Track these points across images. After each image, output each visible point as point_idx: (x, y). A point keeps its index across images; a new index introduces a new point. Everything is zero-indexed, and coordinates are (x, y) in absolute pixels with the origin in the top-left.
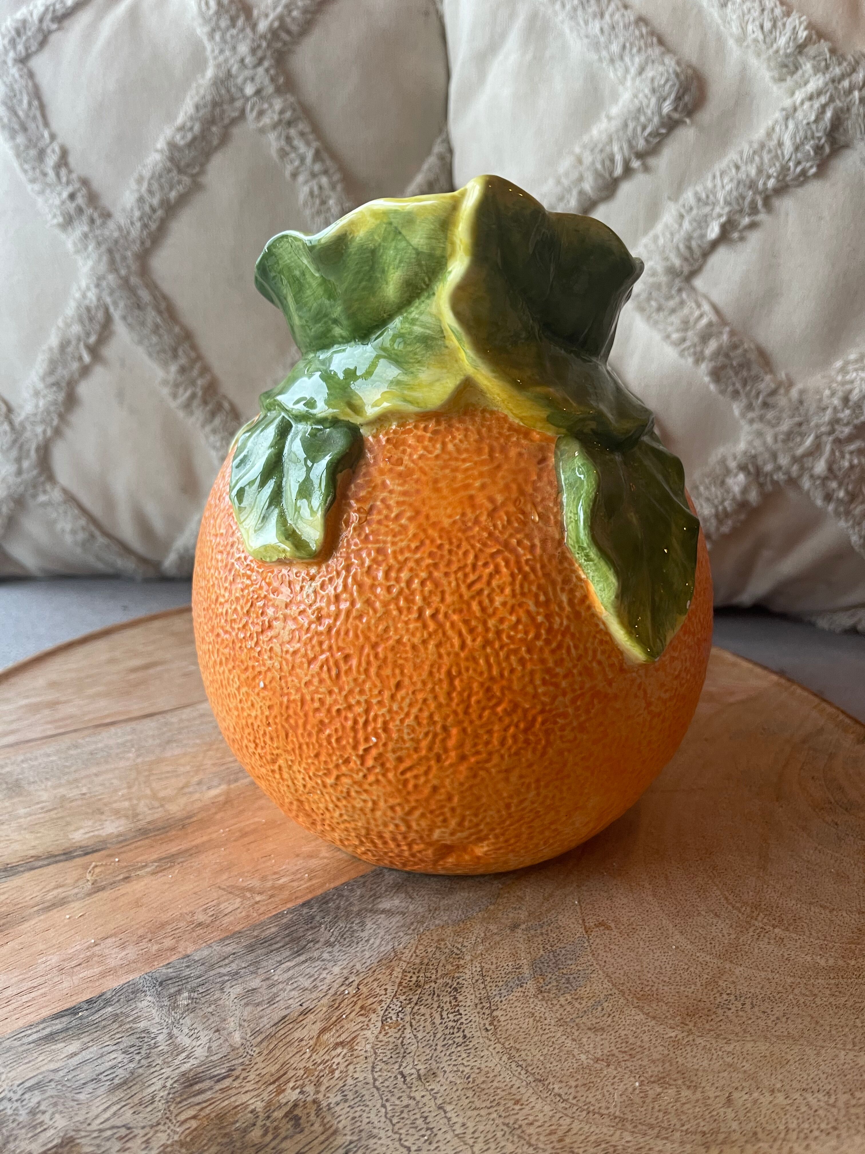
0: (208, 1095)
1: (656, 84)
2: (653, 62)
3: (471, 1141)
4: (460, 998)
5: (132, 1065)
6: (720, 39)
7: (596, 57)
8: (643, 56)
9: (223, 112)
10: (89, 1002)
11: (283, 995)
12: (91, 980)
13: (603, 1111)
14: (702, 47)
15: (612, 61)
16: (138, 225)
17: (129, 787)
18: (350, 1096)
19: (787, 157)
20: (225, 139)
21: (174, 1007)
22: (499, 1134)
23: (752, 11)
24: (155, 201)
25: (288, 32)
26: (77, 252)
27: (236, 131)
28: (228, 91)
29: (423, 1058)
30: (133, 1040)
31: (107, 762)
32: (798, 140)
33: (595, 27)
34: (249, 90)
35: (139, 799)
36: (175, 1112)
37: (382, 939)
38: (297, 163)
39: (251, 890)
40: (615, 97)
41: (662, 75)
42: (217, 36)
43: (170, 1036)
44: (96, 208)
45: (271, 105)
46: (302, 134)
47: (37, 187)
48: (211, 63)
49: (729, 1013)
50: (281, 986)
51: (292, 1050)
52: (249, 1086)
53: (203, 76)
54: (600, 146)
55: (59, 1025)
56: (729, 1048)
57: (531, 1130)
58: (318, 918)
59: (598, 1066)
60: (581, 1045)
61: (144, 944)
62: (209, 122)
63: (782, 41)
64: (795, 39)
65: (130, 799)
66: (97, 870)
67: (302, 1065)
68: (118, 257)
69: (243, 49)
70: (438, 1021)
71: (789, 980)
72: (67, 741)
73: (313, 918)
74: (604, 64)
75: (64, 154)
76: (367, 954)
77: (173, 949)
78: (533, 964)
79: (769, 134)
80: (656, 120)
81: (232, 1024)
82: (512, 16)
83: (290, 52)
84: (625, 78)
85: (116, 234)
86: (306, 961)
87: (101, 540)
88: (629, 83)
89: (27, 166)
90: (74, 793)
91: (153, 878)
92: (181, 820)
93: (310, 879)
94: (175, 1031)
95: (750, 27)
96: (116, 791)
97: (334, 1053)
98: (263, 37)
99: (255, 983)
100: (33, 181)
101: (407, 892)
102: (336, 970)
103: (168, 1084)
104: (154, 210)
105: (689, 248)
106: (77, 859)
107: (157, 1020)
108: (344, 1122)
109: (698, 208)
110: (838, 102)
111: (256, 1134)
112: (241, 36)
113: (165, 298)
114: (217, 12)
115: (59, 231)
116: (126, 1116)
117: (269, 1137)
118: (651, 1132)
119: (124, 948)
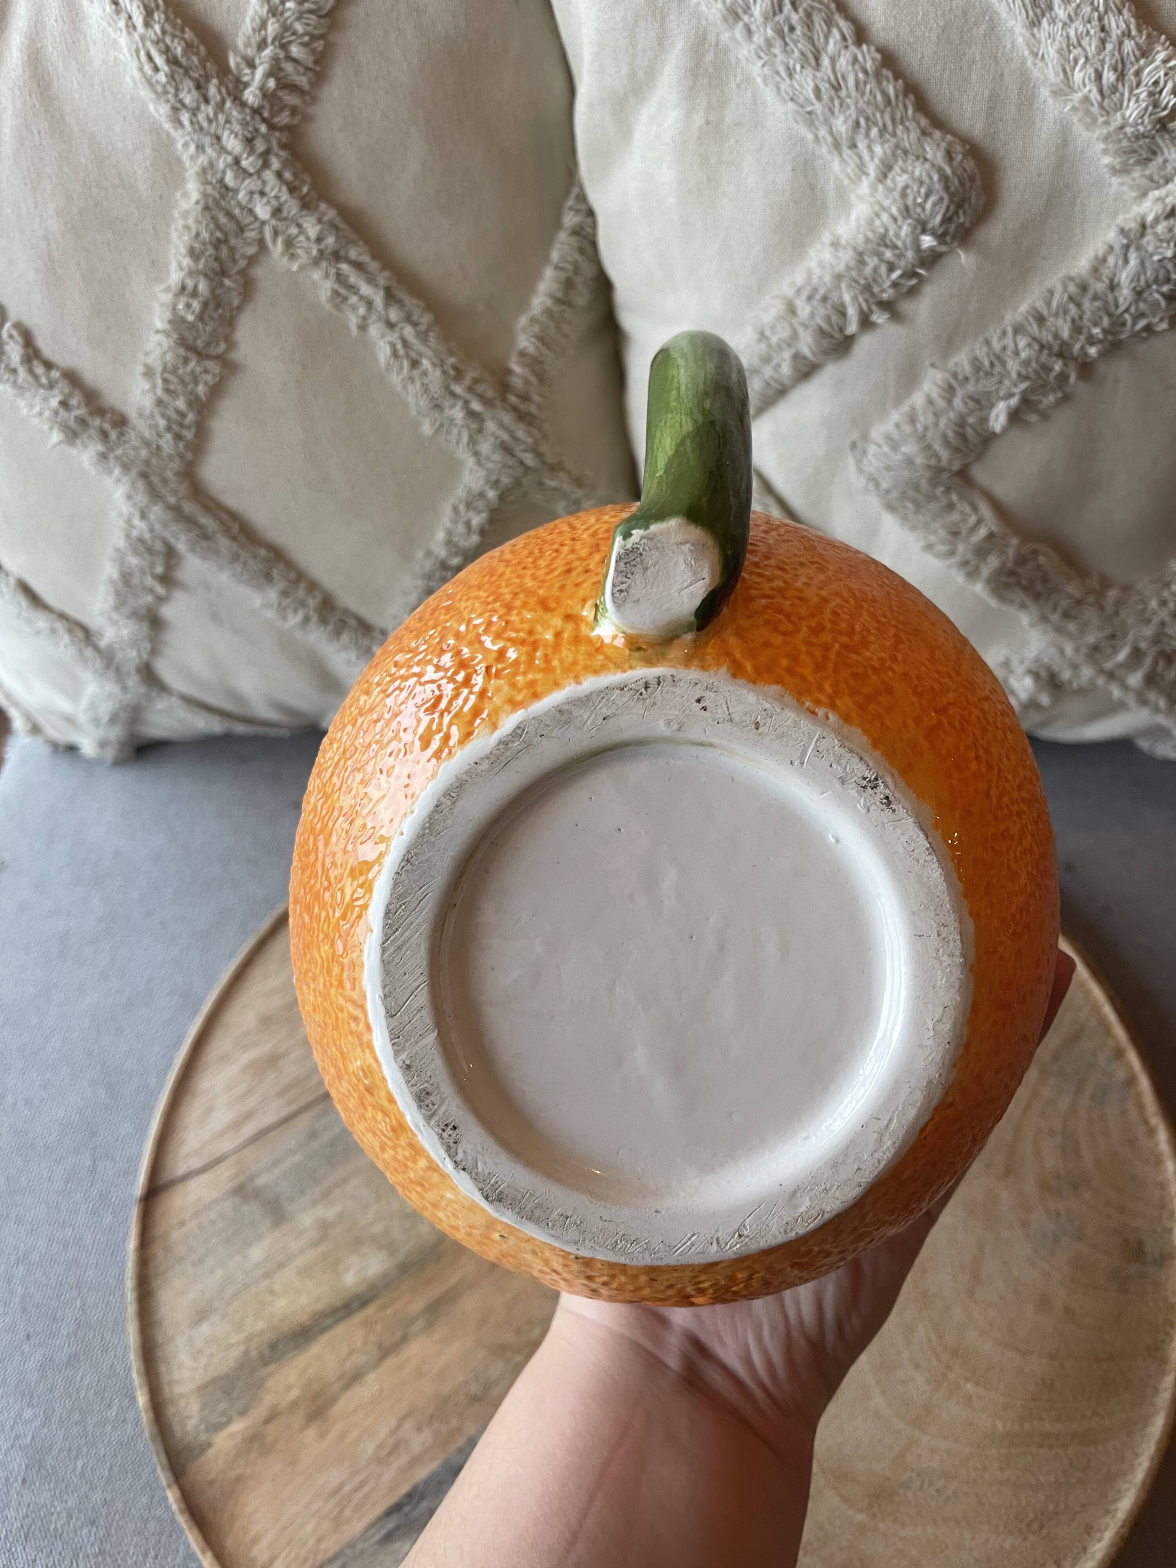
1: (910, 200)
2: (906, 153)
7: (810, 136)
8: (889, 145)
9: (232, 250)
12: (404, 1470)
14: (994, 101)
15: (837, 146)
16: (168, 436)
19: (1122, 308)
20: (248, 288)
23: (1085, 42)
24: (181, 404)
25: (293, 88)
26: (99, 473)
27: (258, 272)
28: (230, 215)
32: (1142, 282)
33: (806, 82)
34: (262, 211)
35: (391, 1218)
38: (362, 311)
39: (510, 1347)
40: (844, 204)
41: (921, 183)
42: (185, 118)
44: (102, 414)
45: (302, 230)
46: (358, 266)
48: (191, 169)
49: (909, 1493)
53: (186, 195)
54: (822, 292)
55: (390, 1524)
61: (435, 1425)
62: (218, 273)
63: (1132, 111)
64: (1155, 106)
65: (382, 1219)
66: (377, 1327)
68: (155, 479)
69: (233, 144)
72: (303, 1123)
74: (825, 151)
75: (27, 338)
77: (459, 1429)
79: (1095, 270)
80: (910, 254)
82: (662, 41)
83: (307, 118)
84: (860, 179)
85: (144, 453)
88: (865, 189)
90: (331, 1214)
95: (1078, 76)
98: (257, 112)
104: (182, 415)
105: (962, 436)
106: (357, 1313)
109: (978, 380)
112: (221, 118)
113: (233, 515)
114: (171, 77)
115: (64, 447)
119: (420, 1431)
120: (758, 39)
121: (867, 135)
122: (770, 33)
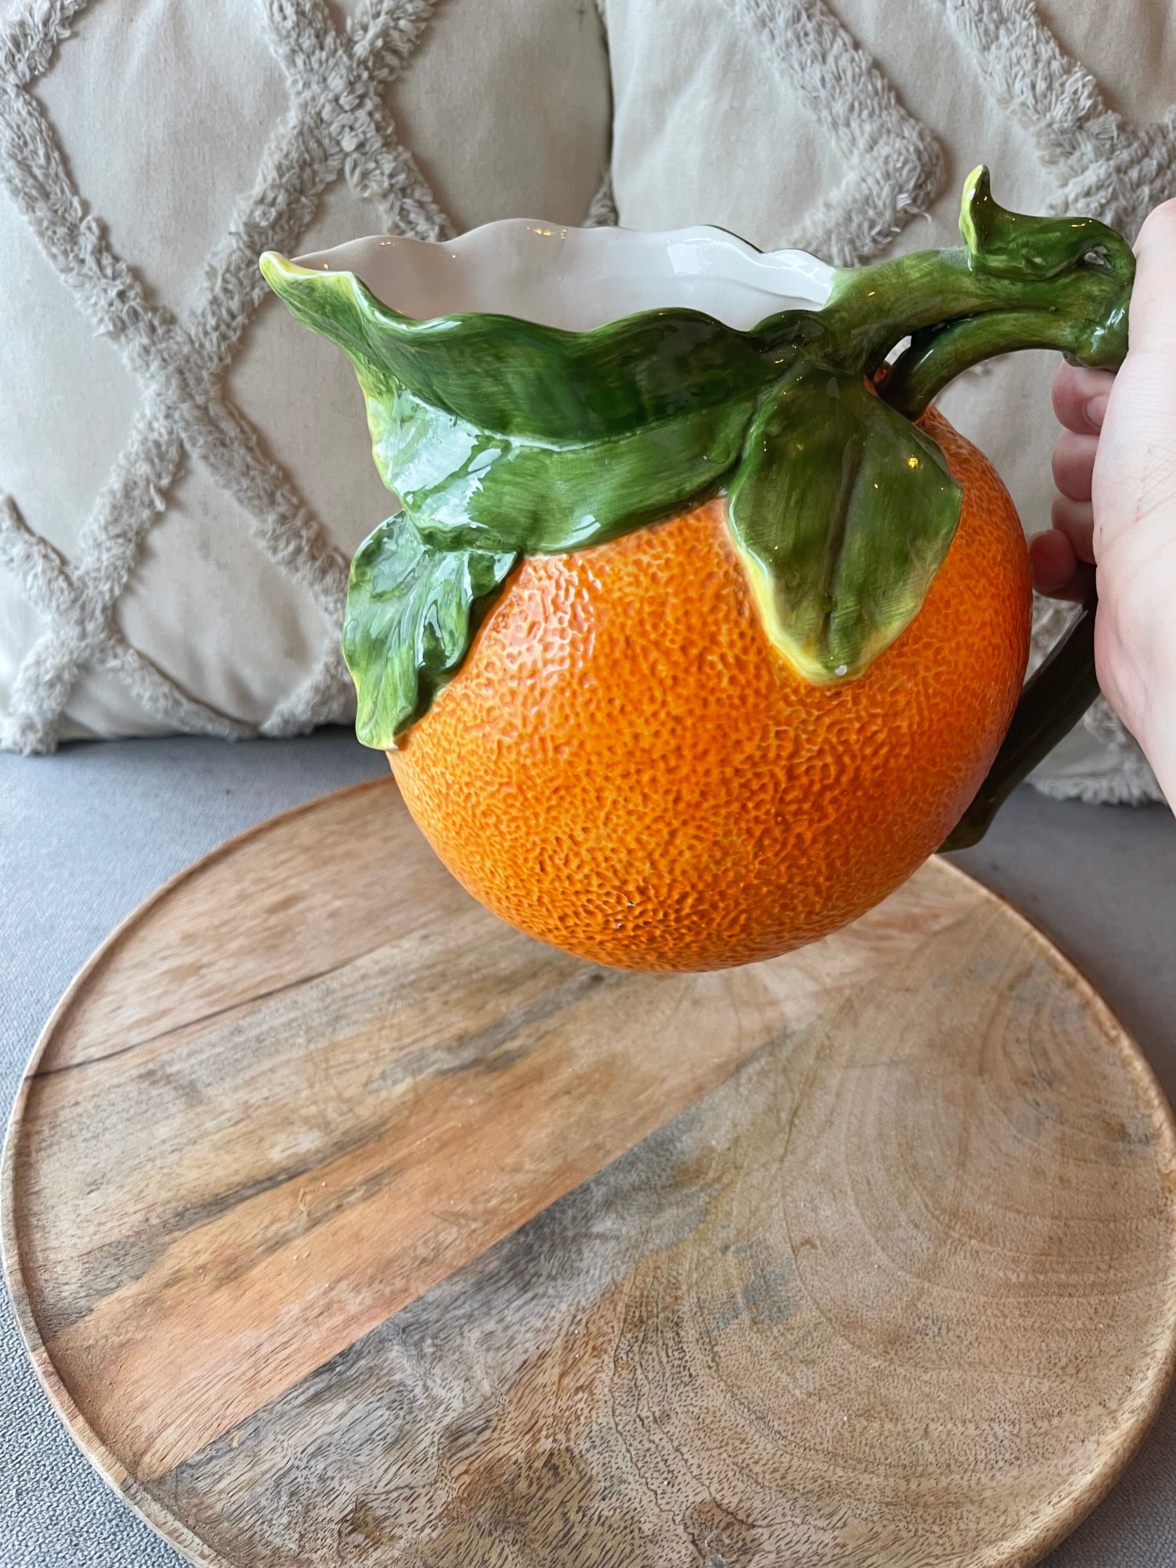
0: (472, 1449)
1: (891, 166)
2: (889, 131)
3: (707, 1482)
4: (682, 1333)
5: (399, 1422)
6: (977, 96)
7: (814, 117)
8: (876, 125)
9: (315, 173)
10: (341, 1354)
11: (519, 1337)
12: (335, 1330)
13: (818, 1447)
14: (954, 106)
15: (835, 125)
16: (214, 336)
17: (311, 1086)
18: (598, 1442)
20: (319, 211)
21: (422, 1356)
22: (731, 1474)
23: (1023, 62)
24: (235, 305)
25: (396, 52)
26: (135, 369)
27: (332, 199)
28: (319, 143)
29: (656, 1400)
30: (392, 1395)
31: (278, 1051)
33: (815, 73)
34: (348, 143)
35: (325, 1101)
36: (449, 1468)
37: (601, 1269)
39: (464, 1215)
40: (836, 175)
41: (900, 154)
42: (300, 60)
43: (426, 1388)
44: (154, 310)
45: (378, 165)
46: (421, 205)
47: (72, 278)
48: (294, 103)
49: (926, 1339)
50: (515, 1328)
51: (539, 1396)
52: (508, 1437)
53: (284, 122)
54: (815, 245)
55: (320, 1384)
56: (926, 1378)
57: (758, 1469)
58: (536, 1247)
59: (811, 1401)
60: (795, 1380)
61: (376, 1286)
62: (297, 191)
63: (1058, 111)
64: (1076, 108)
65: (315, 1103)
66: (308, 1198)
67: (550, 1412)
68: (191, 378)
69: (337, 83)
70: (665, 1360)
71: (983, 1299)
72: (227, 1022)
73: (531, 1247)
74: (825, 129)
75: (104, 231)
76: (590, 1288)
77: (405, 1290)
78: (746, 1291)
80: (888, 214)
81: (478, 1372)
82: (702, 45)
83: (400, 80)
84: (852, 152)
85: (186, 349)
86: (533, 1298)
87: (188, 705)
88: (855, 159)
89: (56, 251)
90: (255, 1098)
91: (365, 1205)
92: (376, 1127)
93: (520, 1199)
94: (429, 1383)
95: (1018, 86)
96: (298, 1092)
97: (576, 1398)
98: (363, 63)
99: (491, 1326)
100: (65, 269)
101: (618, 1212)
102: (564, 1307)
103: (436, 1439)
104: (233, 317)
106: (284, 1186)
107: (409, 1371)
108: (596, 1470)
110: (1121, 198)
111: (522, 1486)
112: (331, 62)
113: (254, 428)
114: (297, 24)
115: (109, 341)
116: (406, 1476)
117: (534, 1488)
118: (859, 1466)
119: (359, 1292)
120: (779, 41)
121: (860, 115)
122: (790, 35)
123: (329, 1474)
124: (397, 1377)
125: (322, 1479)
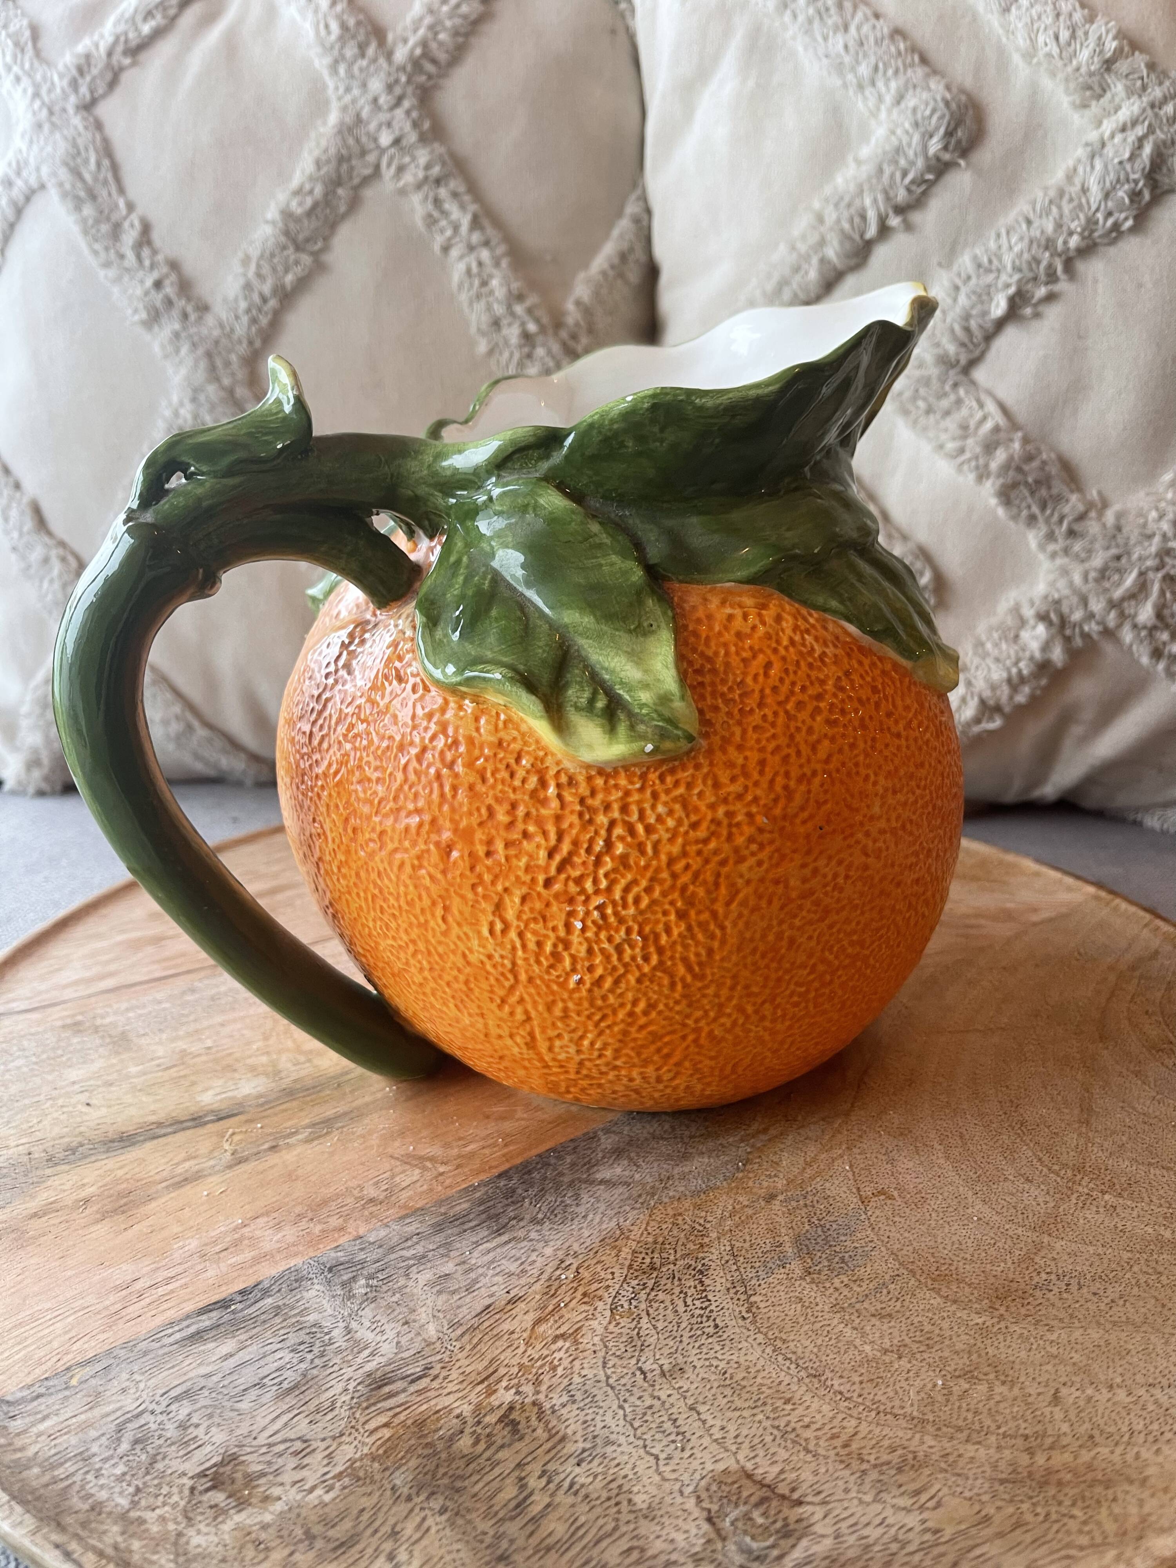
0: (402, 1398)
1: (919, 116)
2: (915, 87)
3: (734, 1448)
4: (707, 1282)
5: (303, 1366)
6: (1001, 53)
7: (839, 83)
8: (902, 80)
9: (351, 169)
10: (242, 1292)
11: (484, 1281)
12: (241, 1267)
13: (896, 1411)
14: (979, 66)
15: (861, 87)
16: (245, 319)
17: (266, 1038)
18: (579, 1396)
19: (1094, 207)
20: (355, 203)
21: (349, 1296)
22: (768, 1439)
23: (1044, 17)
24: (267, 288)
25: (434, 61)
26: (166, 357)
27: (368, 193)
28: (358, 141)
29: (666, 1351)
30: (302, 1336)
31: (233, 1009)
32: (1108, 184)
33: (837, 42)
34: (385, 139)
35: (280, 1052)
36: (362, 1420)
37: (604, 1215)
38: (449, 233)
39: (432, 1159)
40: (865, 135)
41: (927, 104)
42: (342, 69)
43: (348, 1330)
44: (189, 299)
45: (414, 159)
46: (455, 195)
47: (112, 273)
48: (335, 106)
49: (1050, 1295)
50: (480, 1271)
51: (502, 1343)
52: (451, 1387)
53: (325, 123)
54: (847, 199)
55: (206, 1321)
56: (1052, 1337)
57: (808, 1434)
58: (519, 1191)
59: (887, 1359)
60: (864, 1335)
61: (304, 1224)
62: (334, 183)
63: (1084, 55)
64: (1101, 52)
65: (268, 1053)
66: (236, 1138)
67: (515, 1361)
68: (219, 363)
69: (376, 85)
70: (681, 1308)
71: (1126, 1255)
72: (181, 983)
73: (514, 1191)
74: (851, 92)
75: (146, 229)
76: (586, 1233)
77: (342, 1229)
78: (797, 1240)
79: (1069, 178)
80: (920, 163)
81: (423, 1314)
82: (727, 33)
83: (436, 87)
84: (878, 109)
85: (216, 333)
86: (510, 1241)
87: (201, 732)
88: (883, 115)
89: (97, 246)
90: (195, 1048)
91: (307, 1146)
92: (334, 1078)
93: (506, 1145)
94: (354, 1325)
95: (1041, 39)
96: (249, 1043)
97: (554, 1347)
98: (402, 68)
99: (449, 1267)
100: (107, 265)
101: (630, 1159)
102: (548, 1251)
103: (351, 1387)
104: (265, 300)
105: (967, 330)
106: (209, 1126)
107: (330, 1311)
108: (573, 1427)
109: (978, 276)
110: (1158, 132)
111: (465, 1443)
112: (372, 68)
114: (341, 38)
115: (142, 330)
116: (302, 1427)
117: (482, 1446)
118: (959, 1435)
119: (280, 1229)
120: (801, 18)
121: (885, 72)
122: (811, 11)
123: (195, 1420)
124: (312, 1318)
125: (183, 1426)
